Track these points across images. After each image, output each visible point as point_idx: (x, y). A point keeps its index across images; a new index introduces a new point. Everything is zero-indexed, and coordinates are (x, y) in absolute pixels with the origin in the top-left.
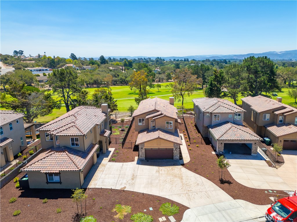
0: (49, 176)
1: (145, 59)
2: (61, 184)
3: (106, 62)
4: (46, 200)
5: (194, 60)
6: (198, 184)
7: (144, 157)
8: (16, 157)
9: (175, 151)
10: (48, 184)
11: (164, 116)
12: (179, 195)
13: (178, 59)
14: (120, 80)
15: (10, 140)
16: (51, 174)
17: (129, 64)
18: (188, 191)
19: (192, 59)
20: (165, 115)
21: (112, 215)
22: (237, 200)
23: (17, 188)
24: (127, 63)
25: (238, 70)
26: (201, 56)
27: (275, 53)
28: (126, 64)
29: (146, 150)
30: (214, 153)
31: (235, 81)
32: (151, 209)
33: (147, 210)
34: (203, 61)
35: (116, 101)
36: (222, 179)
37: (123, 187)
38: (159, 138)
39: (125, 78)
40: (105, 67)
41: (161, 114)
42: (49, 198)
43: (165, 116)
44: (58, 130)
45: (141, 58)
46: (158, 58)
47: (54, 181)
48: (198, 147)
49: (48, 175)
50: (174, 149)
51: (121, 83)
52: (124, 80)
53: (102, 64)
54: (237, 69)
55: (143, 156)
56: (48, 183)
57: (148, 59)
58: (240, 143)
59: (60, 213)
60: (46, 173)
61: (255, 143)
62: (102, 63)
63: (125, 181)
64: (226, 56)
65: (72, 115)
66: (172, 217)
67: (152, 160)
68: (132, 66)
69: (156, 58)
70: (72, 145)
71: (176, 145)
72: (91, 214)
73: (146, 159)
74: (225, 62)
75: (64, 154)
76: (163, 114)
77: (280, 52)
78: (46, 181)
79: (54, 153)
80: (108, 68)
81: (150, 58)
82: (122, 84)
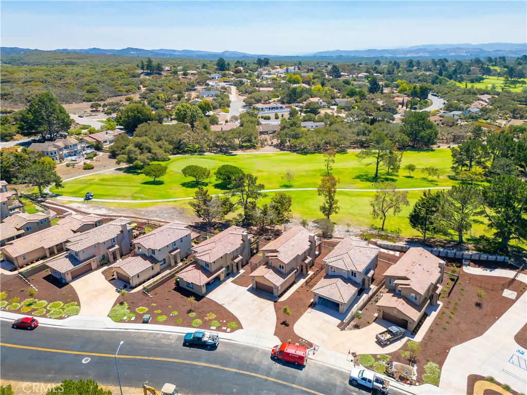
8: (182, 260)
9: (275, 290)
11: (277, 259)
15: (179, 250)
23: (174, 283)
24: (418, 91)
29: (256, 282)
30: (312, 300)
32: (225, 321)
33: (222, 321)
36: (286, 321)
41: (276, 256)
48: (307, 290)
61: (341, 305)
63: (227, 300)
66: (230, 329)
67: (259, 290)
73: (256, 288)
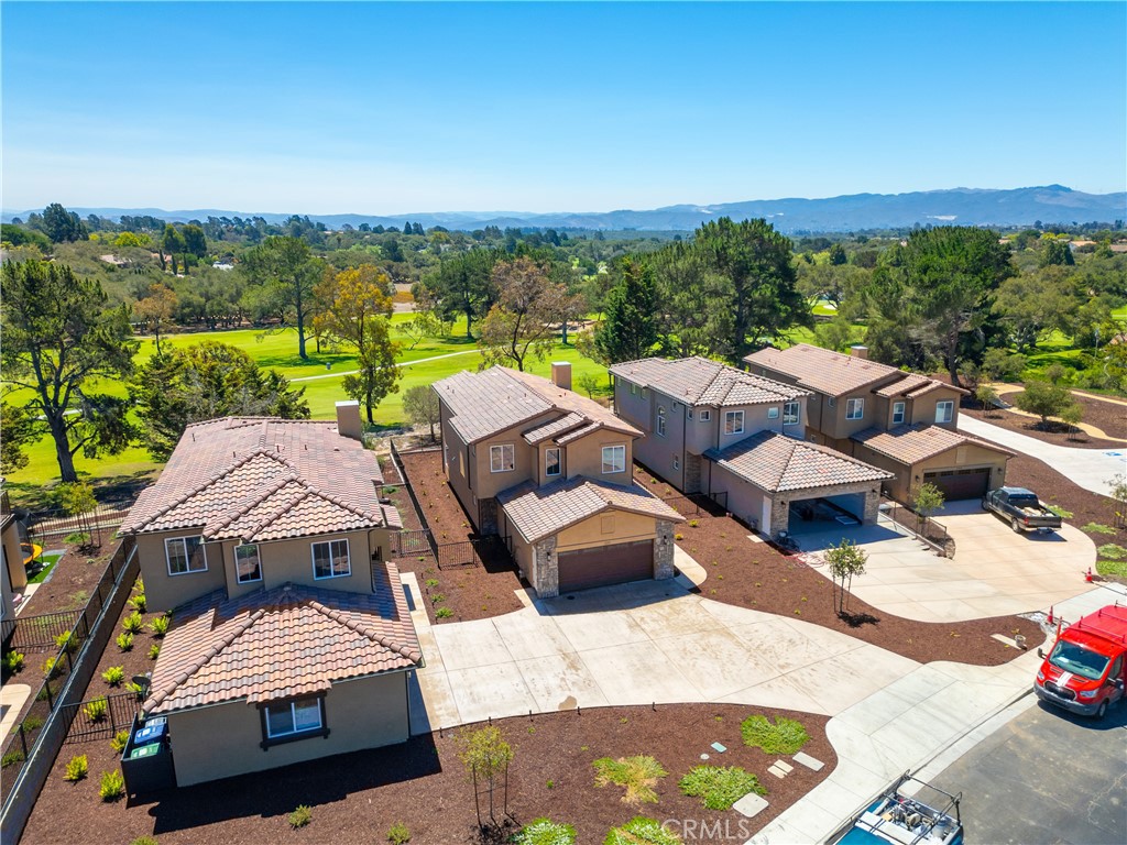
0: (270, 713)
1: (238, 220)
2: (326, 737)
3: (79, 231)
4: (302, 812)
5: (439, 229)
6: (790, 641)
7: (555, 584)
9: (662, 548)
10: (266, 750)
11: (597, 429)
12: (765, 685)
13: (380, 226)
14: (183, 308)
16: (280, 706)
17: (187, 240)
18: (782, 667)
19: (433, 226)
20: (602, 424)
21: (612, 799)
22: (931, 664)
23: (110, 798)
24: (182, 239)
25: (694, 263)
26: (456, 215)
27: (694, 210)
28: (176, 241)
29: (561, 559)
30: (755, 539)
31: (690, 300)
32: (718, 747)
33: (708, 753)
34: (477, 235)
35: (301, 393)
36: (841, 612)
37: (563, 699)
38: (611, 507)
39: (203, 300)
40: (81, 255)
41: (586, 423)
42: (312, 802)
43: (602, 427)
44: (252, 520)
45: (224, 218)
46: (297, 218)
47: (296, 731)
48: (694, 526)
49: (267, 709)
50: (658, 541)
51: (181, 321)
52: (199, 306)
53: (60, 241)
54: (691, 260)
55: (551, 582)
56: (266, 744)
57: (253, 223)
58: (832, 494)
59: (407, 841)
60: (260, 706)
61: (874, 491)
62: (58, 237)
63: (554, 682)
64: (543, 216)
65: (257, 455)
66: (801, 754)
67: (583, 593)
68: (205, 249)
69: (290, 220)
70: (318, 575)
71: (665, 527)
72: (533, 815)
73: (560, 594)
74: (554, 237)
75: (305, 612)
76: (591, 422)
77: (708, 208)
78: (261, 740)
79: (261, 617)
80: (95, 259)
81: (259, 220)
82: (189, 324)
